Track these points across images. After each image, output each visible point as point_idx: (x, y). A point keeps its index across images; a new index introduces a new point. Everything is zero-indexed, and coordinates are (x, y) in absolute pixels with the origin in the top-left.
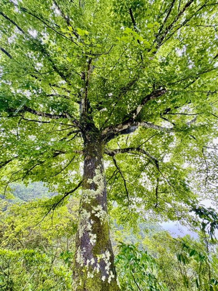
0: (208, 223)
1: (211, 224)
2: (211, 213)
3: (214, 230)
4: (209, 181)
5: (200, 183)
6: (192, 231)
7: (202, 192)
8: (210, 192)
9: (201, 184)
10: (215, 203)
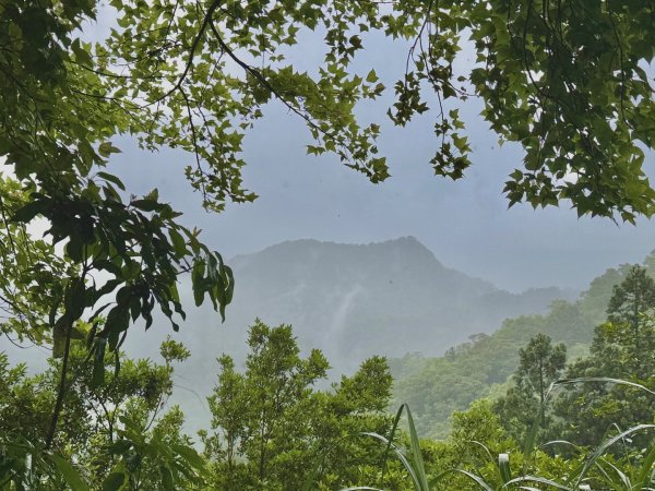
0: (109, 287)
1: (120, 296)
2: (144, 231)
3: (126, 327)
4: (221, 26)
5: (165, 31)
6: (14, 334)
7: (156, 96)
8: (204, 99)
9: (172, 37)
10: (208, 169)
